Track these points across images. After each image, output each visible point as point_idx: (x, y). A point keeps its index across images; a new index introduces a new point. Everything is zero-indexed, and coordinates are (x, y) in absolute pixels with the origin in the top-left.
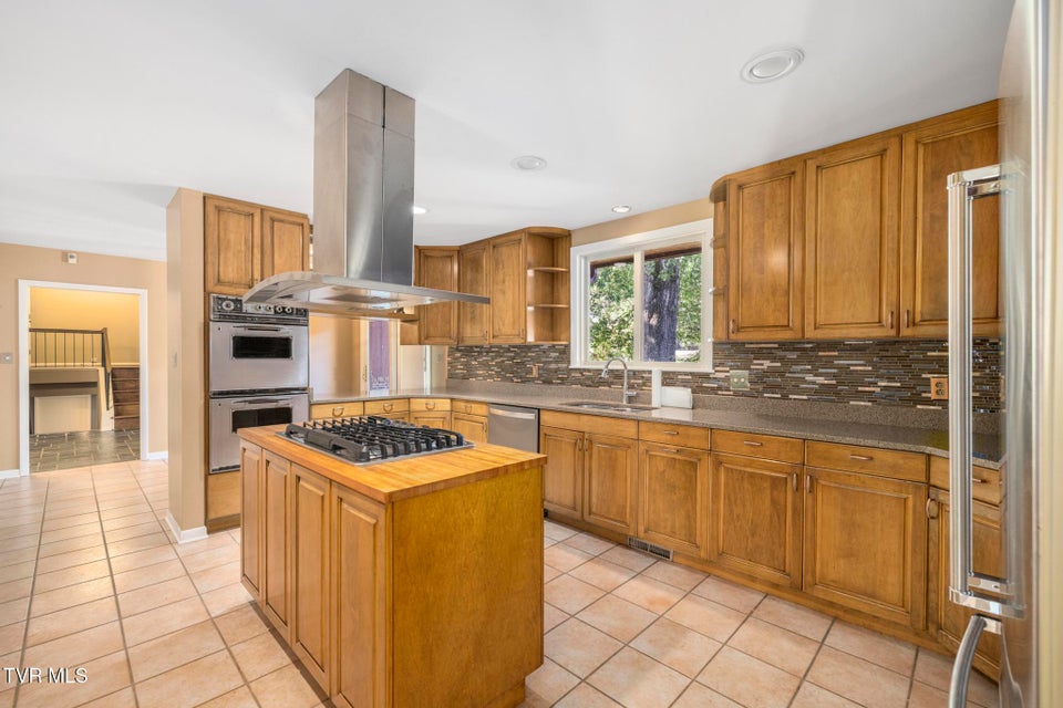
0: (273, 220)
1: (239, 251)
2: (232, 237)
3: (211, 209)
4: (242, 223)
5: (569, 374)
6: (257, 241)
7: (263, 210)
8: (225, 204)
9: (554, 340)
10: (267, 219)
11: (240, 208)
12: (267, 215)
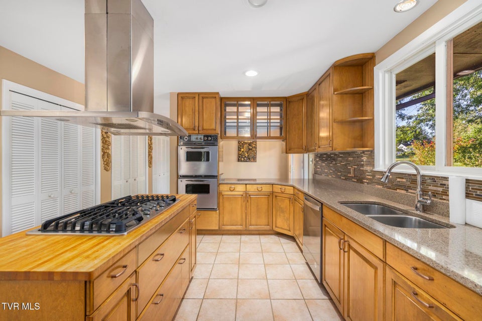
0: (203, 98)
1: (190, 115)
2: (187, 109)
3: (180, 98)
4: (191, 102)
5: (374, 176)
6: (197, 108)
7: (199, 94)
8: (184, 95)
9: (363, 147)
10: (201, 98)
11: (189, 95)
12: (201, 96)
